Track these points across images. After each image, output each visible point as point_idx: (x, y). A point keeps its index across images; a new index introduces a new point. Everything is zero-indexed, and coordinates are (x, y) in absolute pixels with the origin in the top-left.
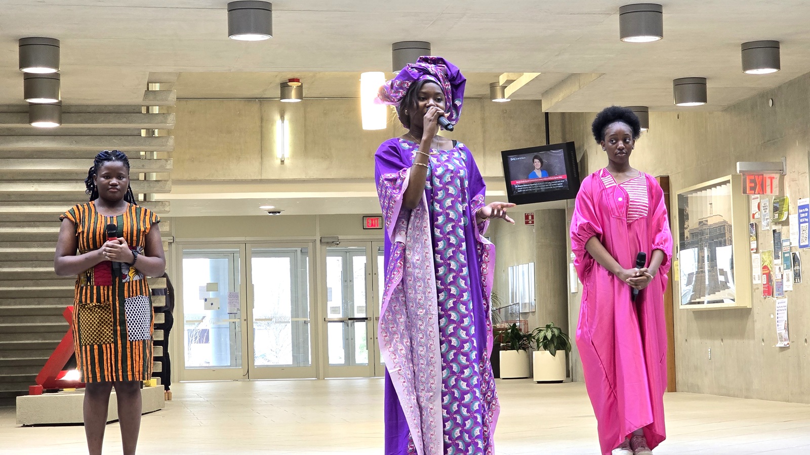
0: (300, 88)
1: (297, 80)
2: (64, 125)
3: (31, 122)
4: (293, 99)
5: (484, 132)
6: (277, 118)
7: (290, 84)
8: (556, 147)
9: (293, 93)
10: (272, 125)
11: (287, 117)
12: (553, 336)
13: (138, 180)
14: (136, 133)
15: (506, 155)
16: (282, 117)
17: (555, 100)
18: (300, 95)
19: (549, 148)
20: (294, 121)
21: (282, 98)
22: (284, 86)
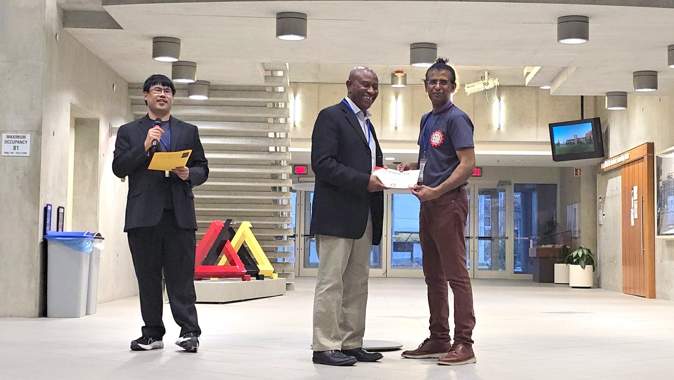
0: (405, 77)
1: (402, 72)
2: (211, 99)
3: (189, 96)
4: (400, 85)
5: (538, 110)
6: (393, 97)
7: (396, 74)
8: (587, 121)
9: (400, 81)
10: (390, 103)
11: (400, 97)
12: (583, 254)
13: (267, 137)
14: (263, 105)
15: (551, 126)
16: (397, 97)
18: (405, 82)
19: (583, 121)
20: (405, 100)
21: (392, 84)
22: (393, 75)
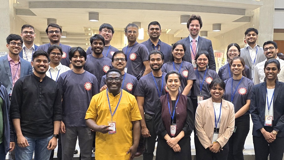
17: (176, 35)
